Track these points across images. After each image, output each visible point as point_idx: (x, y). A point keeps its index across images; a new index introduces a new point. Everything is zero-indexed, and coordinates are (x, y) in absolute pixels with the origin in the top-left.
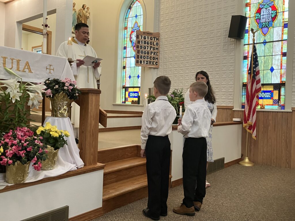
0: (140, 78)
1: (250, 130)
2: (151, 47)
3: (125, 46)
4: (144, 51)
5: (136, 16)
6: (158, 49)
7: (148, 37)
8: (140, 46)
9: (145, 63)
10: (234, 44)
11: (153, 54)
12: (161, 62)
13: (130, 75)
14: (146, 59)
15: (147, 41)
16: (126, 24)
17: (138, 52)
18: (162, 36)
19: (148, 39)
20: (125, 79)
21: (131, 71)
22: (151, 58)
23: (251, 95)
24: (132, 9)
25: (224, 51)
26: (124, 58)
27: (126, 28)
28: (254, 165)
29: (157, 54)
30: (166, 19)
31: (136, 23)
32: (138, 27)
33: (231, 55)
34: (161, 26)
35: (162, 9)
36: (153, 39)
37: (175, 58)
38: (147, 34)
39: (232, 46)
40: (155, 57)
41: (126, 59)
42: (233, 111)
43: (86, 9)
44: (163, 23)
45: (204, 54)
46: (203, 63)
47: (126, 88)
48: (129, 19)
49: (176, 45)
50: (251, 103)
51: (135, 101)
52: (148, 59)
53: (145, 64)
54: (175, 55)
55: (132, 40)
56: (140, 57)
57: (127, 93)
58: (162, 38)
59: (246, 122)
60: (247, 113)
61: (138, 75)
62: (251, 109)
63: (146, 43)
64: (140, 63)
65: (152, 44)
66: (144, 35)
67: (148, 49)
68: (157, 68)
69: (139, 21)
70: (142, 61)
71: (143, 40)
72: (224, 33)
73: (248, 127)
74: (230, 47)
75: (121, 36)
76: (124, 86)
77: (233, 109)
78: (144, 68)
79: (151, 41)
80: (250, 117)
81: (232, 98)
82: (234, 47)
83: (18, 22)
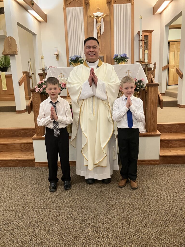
83: (166, 26)
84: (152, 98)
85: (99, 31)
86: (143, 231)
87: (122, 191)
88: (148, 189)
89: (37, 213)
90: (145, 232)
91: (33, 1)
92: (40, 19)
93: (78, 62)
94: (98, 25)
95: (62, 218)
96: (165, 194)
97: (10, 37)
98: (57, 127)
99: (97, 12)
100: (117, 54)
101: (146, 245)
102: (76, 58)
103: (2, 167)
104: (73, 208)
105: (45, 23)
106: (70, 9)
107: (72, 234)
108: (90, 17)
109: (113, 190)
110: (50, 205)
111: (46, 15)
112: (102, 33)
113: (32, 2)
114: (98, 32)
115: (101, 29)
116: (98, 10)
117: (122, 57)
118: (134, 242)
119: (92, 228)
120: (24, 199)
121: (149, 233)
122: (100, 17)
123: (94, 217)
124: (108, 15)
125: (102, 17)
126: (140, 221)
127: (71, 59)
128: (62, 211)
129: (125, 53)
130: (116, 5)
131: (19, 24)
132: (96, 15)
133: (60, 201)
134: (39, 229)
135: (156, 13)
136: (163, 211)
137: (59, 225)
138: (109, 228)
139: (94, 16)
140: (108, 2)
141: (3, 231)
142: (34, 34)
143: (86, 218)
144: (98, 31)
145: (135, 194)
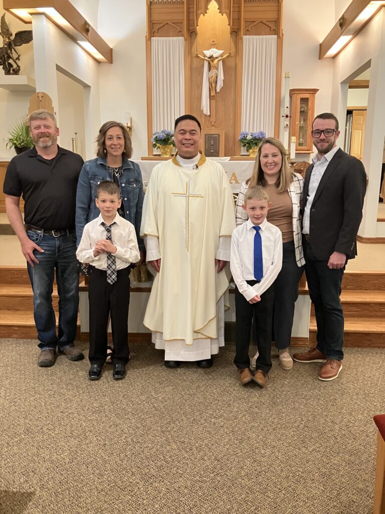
83: (343, 83)
85: (213, 85)
86: (263, 452)
87: (236, 389)
88: (281, 387)
89: (84, 418)
90: (266, 453)
91: (89, 25)
92: (99, 56)
93: (170, 144)
94: (212, 74)
95: (126, 427)
96: (311, 396)
97: (42, 93)
98: (113, 267)
99: (211, 48)
100: (247, 131)
101: (266, 472)
102: (165, 135)
103: (19, 338)
104: (146, 412)
105: (108, 65)
106: (158, 41)
107: (143, 451)
108: (197, 56)
109: (219, 386)
110: (107, 406)
111: (111, 50)
112: (218, 90)
113: (87, 27)
114: (212, 87)
115: (216, 82)
116: (214, 45)
117: (255, 139)
118: (245, 467)
119: (178, 444)
120: (60, 394)
121: (273, 455)
122: (217, 58)
123: (182, 428)
124: (232, 55)
125: (220, 58)
126: (261, 437)
127: (156, 137)
128: (127, 417)
129: (262, 130)
130: (248, 36)
131: (59, 68)
132: (209, 54)
133: (125, 401)
134: (87, 442)
135: (326, 56)
136: (302, 424)
137: (122, 438)
138: (207, 445)
139: (205, 56)
140: (233, 30)
141: (26, 444)
142: (87, 87)
143: (169, 429)
144: (211, 85)
145: (257, 394)
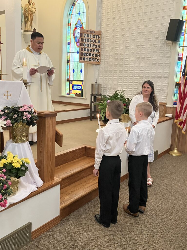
0: (83, 72)
1: (181, 125)
2: (93, 45)
3: (69, 41)
4: (87, 48)
5: (79, 13)
6: (99, 46)
7: (91, 35)
8: (84, 44)
9: (88, 59)
10: (170, 46)
11: (95, 51)
12: (102, 59)
13: (74, 69)
14: (89, 56)
15: (89, 39)
16: (70, 20)
17: (82, 49)
18: (104, 34)
19: (91, 37)
20: (70, 73)
21: (74, 65)
22: (93, 55)
23: (183, 95)
24: (75, 5)
25: (160, 52)
26: (68, 53)
27: (70, 24)
28: (182, 155)
29: (99, 51)
30: (108, 18)
31: (79, 19)
32: (81, 23)
33: (167, 56)
34: (103, 24)
35: (104, 8)
36: (96, 37)
37: (115, 56)
38: (90, 32)
39: (168, 48)
40: (97, 54)
41: (70, 54)
42: (166, 107)
43: (32, 4)
44: (104, 22)
45: (142, 54)
46: (141, 62)
47: (70, 81)
48: (72, 15)
49: (116, 43)
50: (183, 102)
51: (78, 94)
52: (91, 56)
53: (88, 61)
54: (116, 53)
55: (75, 36)
56: (83, 54)
57: (71, 86)
58: (104, 36)
59: (177, 119)
60: (178, 110)
61: (81, 69)
62: (183, 107)
63: (89, 41)
64: (84, 60)
65: (94, 42)
66: (87, 33)
67: (90, 46)
68: (99, 65)
69: (82, 18)
70: (85, 58)
71: (86, 38)
72: (161, 35)
73: (178, 123)
74: (166, 49)
75: (65, 31)
76: (68, 79)
77: (166, 106)
78: (87, 64)
79: (94, 38)
80: (181, 115)
81: (165, 96)
82: (170, 49)
84: (50, 132)
